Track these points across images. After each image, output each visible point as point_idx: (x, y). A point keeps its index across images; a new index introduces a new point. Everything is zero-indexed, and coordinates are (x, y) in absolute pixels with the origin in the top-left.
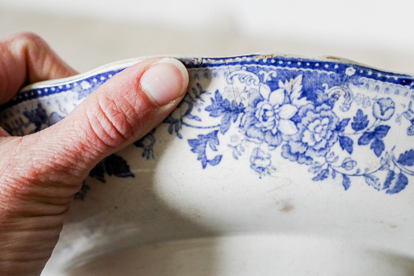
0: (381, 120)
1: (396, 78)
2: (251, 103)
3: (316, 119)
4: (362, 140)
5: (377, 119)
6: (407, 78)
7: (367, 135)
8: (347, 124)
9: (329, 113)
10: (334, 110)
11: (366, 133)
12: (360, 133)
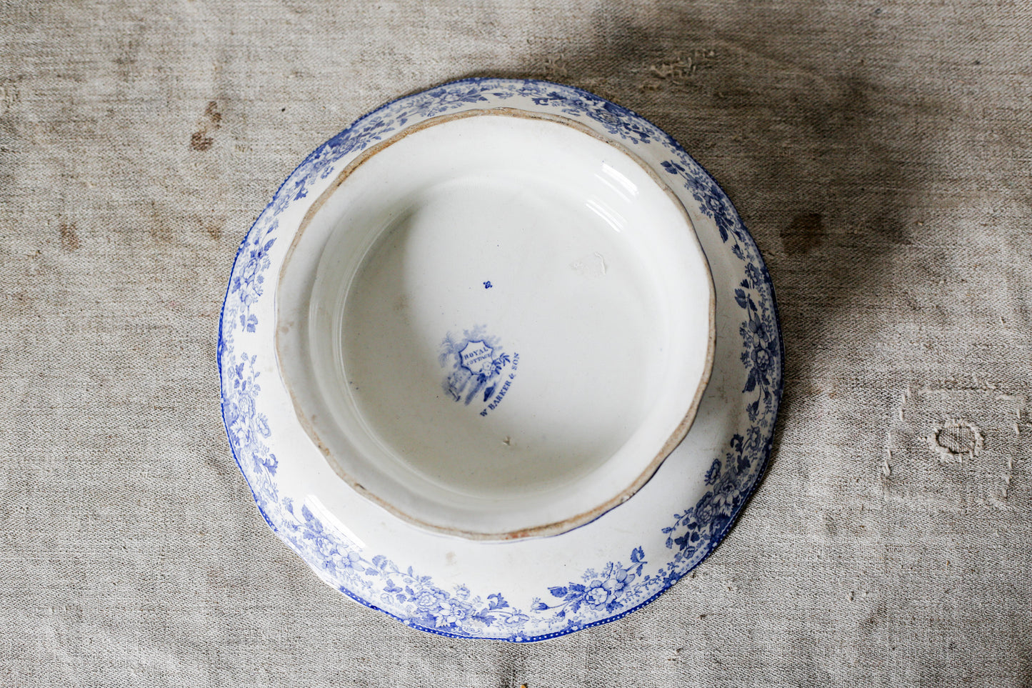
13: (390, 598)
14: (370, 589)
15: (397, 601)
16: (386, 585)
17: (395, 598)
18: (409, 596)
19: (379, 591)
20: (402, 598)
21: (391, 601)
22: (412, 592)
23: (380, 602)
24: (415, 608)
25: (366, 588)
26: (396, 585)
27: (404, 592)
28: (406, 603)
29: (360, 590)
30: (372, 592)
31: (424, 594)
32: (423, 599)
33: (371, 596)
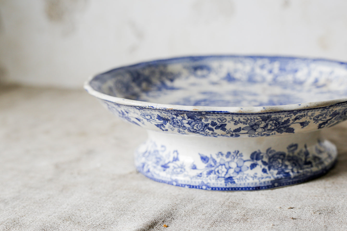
0: (222, 123)
1: (223, 113)
2: (171, 118)
3: (196, 124)
4: (216, 128)
5: (220, 123)
6: (228, 112)
7: (218, 127)
8: (209, 125)
9: (201, 122)
10: (202, 121)
11: (217, 126)
12: (215, 127)
13: (220, 121)
14: (235, 120)
15: (216, 121)
16: (225, 127)
17: (217, 122)
18: (210, 126)
19: (229, 122)
20: (213, 124)
21: (219, 120)
22: (210, 129)
23: (225, 117)
24: (203, 120)
25: (238, 120)
26: (220, 129)
27: (214, 128)
28: (210, 122)
29: (241, 118)
30: (233, 120)
31: (202, 129)
32: (201, 127)
33: (232, 118)
